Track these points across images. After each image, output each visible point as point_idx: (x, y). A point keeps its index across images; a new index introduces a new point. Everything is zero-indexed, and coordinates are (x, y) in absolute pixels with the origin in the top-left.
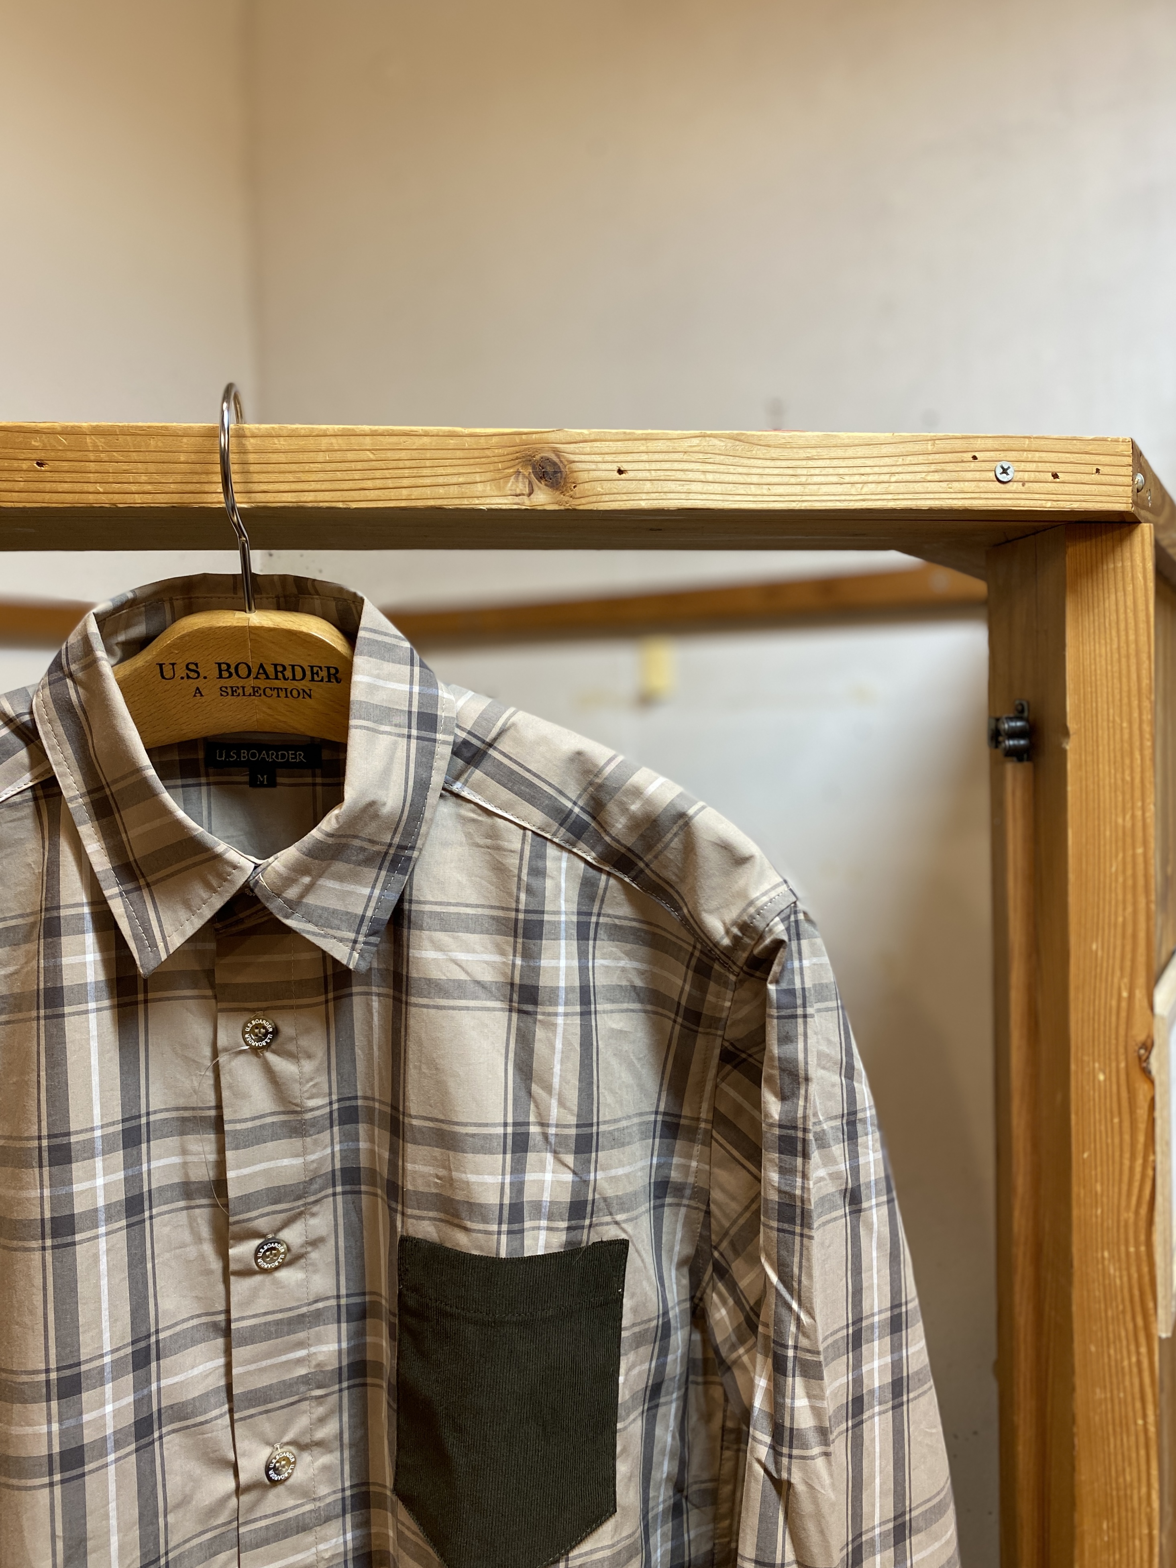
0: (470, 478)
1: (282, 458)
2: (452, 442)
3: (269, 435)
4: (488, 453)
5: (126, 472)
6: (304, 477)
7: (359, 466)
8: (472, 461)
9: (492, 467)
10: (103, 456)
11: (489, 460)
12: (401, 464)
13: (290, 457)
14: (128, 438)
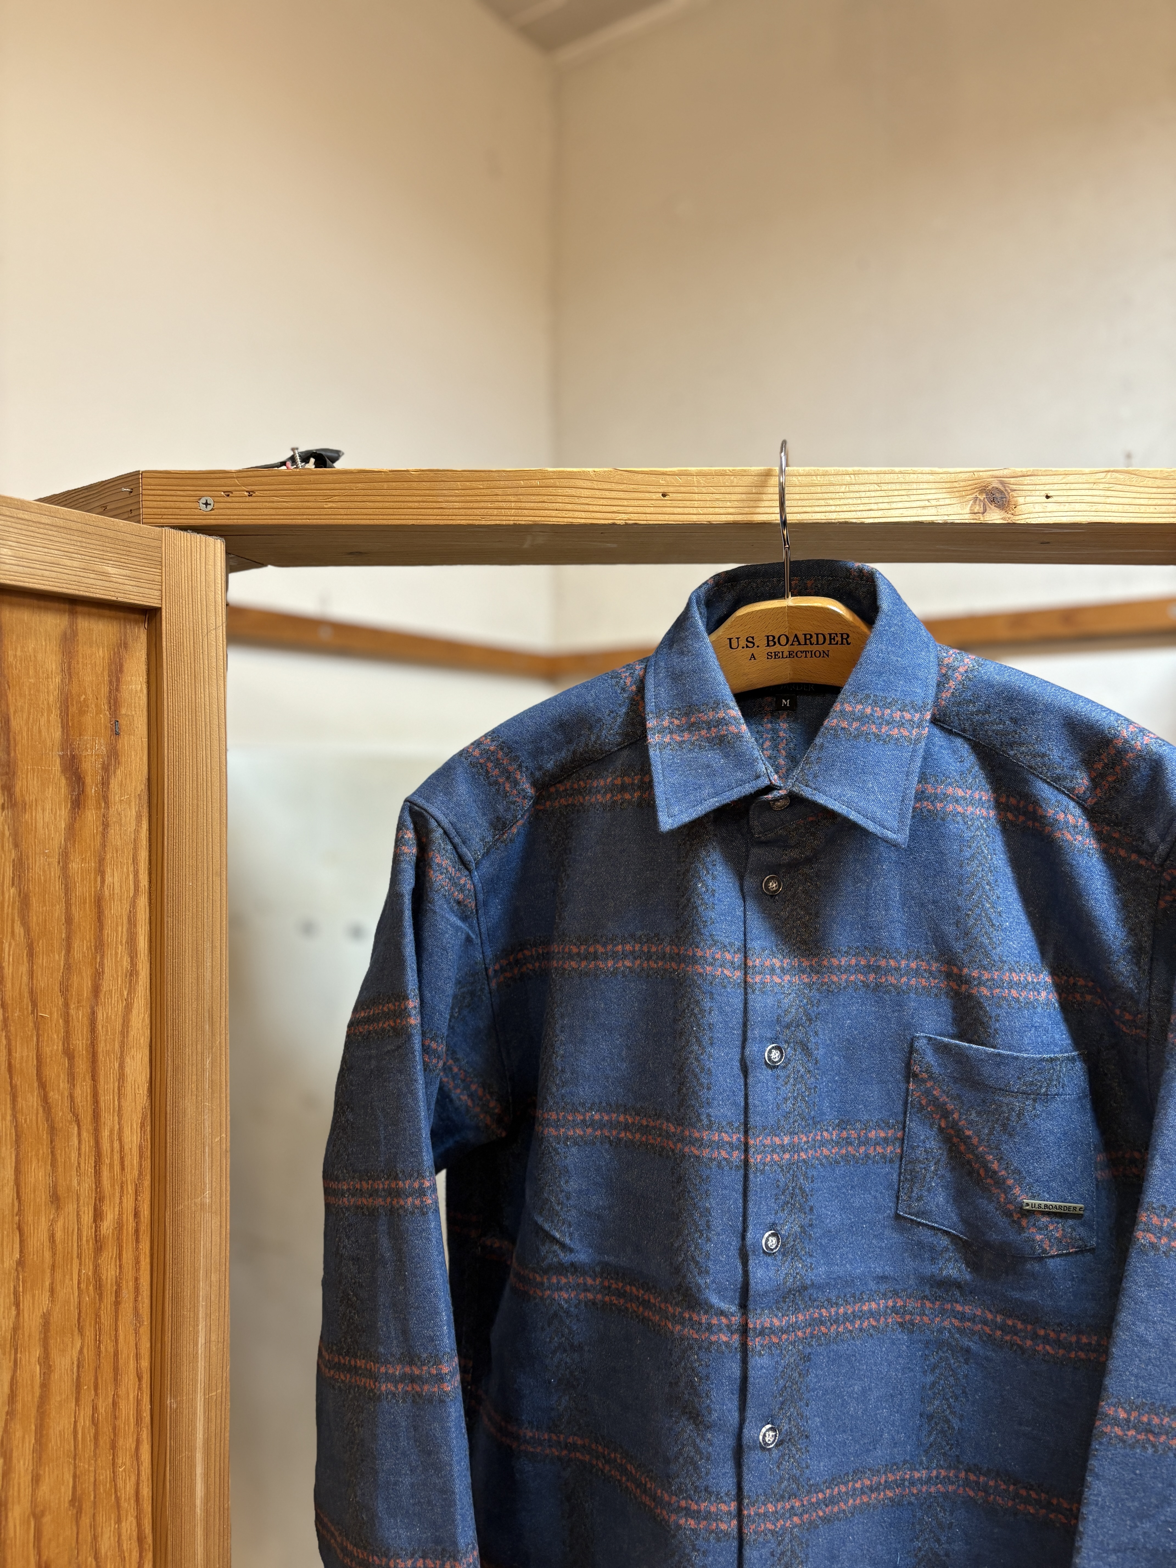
0: (942, 502)
1: (819, 489)
2: (931, 478)
3: (809, 475)
4: (956, 484)
5: (717, 500)
6: (831, 502)
7: (868, 494)
8: (944, 490)
9: (957, 494)
10: (704, 490)
11: (955, 490)
12: (896, 493)
13: (824, 489)
14: (720, 477)
